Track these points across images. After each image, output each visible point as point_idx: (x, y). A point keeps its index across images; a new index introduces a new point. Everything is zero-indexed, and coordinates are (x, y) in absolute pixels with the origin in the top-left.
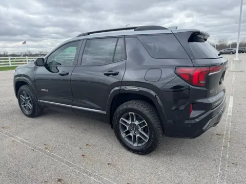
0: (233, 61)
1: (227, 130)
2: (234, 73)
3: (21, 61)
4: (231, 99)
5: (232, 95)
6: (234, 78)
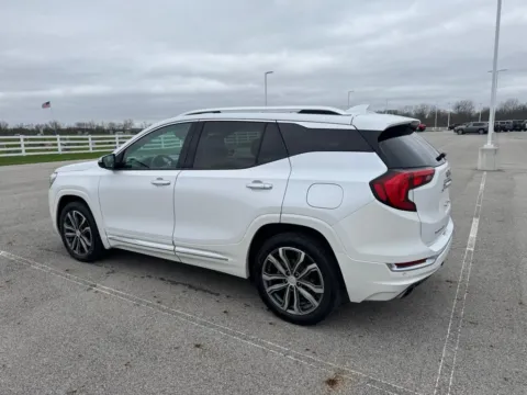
0: (483, 150)
1: (464, 276)
2: (485, 173)
3: (43, 145)
4: (474, 223)
5: (477, 216)
6: (482, 185)
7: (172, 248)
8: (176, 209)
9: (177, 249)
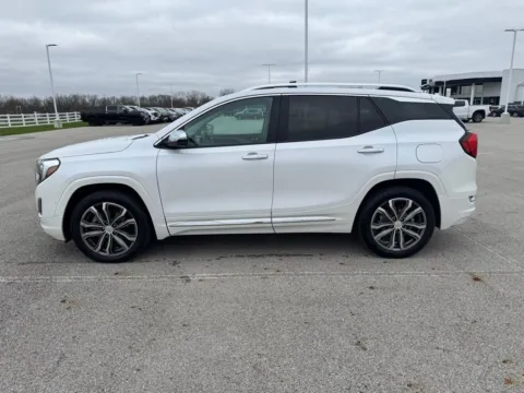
7: (269, 220)
8: (276, 181)
9: (274, 220)
